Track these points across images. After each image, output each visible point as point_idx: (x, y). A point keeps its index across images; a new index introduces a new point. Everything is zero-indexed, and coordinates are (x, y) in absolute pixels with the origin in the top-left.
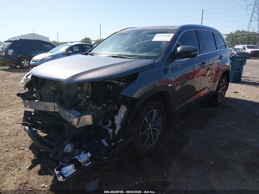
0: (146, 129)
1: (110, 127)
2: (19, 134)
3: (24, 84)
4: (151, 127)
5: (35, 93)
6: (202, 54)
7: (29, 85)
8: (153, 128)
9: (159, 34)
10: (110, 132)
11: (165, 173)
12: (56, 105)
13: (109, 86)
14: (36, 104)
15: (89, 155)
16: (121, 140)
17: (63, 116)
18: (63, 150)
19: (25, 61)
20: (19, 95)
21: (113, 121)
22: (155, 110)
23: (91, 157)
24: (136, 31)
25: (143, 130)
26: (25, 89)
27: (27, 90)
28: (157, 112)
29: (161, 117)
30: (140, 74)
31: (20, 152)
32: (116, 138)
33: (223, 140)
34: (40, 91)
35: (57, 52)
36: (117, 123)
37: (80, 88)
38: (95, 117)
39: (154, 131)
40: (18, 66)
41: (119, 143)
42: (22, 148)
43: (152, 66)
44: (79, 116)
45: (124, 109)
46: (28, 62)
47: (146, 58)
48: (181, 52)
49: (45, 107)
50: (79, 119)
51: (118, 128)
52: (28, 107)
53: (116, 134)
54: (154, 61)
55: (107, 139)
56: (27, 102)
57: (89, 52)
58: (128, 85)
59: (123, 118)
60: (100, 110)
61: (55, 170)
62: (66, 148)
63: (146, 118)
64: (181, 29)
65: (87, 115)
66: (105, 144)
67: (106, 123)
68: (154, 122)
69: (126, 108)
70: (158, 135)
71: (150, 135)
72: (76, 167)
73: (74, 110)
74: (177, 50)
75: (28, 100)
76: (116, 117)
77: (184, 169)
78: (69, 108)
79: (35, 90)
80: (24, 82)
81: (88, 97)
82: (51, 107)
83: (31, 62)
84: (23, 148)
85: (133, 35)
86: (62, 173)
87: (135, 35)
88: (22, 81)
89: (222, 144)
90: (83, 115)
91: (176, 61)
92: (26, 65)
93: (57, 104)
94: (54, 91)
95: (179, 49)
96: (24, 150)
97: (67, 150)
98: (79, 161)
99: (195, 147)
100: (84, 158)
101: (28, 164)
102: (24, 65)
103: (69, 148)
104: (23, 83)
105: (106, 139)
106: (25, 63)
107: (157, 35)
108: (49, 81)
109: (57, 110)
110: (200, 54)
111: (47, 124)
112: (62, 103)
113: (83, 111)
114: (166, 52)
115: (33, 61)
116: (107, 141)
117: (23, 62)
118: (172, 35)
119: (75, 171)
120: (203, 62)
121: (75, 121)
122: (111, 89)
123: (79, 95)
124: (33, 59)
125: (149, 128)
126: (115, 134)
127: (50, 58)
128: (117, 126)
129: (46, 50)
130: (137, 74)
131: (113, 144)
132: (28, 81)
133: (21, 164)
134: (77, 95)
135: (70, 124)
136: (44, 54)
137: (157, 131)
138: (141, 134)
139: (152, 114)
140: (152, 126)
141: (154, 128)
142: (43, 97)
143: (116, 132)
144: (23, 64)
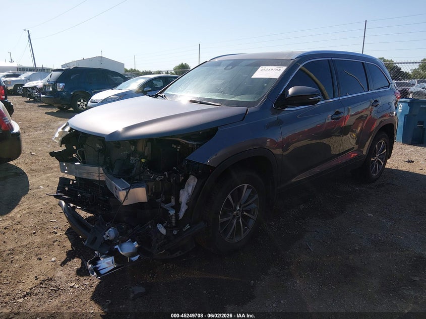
0: (230, 214)
1: (173, 207)
2: (53, 211)
3: (60, 139)
4: (239, 210)
5: (75, 152)
6: (338, 99)
7: (66, 140)
8: (242, 212)
9: (263, 67)
10: (171, 214)
11: (252, 282)
12: (101, 171)
13: (175, 146)
14: (76, 169)
15: (136, 245)
16: (188, 226)
17: (109, 188)
18: (103, 236)
19: (82, 101)
20: (52, 154)
21: (177, 197)
22: (246, 185)
23: (138, 248)
24: (231, 62)
25: (225, 214)
26: (61, 146)
27: (64, 148)
28: (248, 187)
29: (257, 196)
30: (220, 129)
31: (50, 237)
32: (180, 223)
33: (361, 238)
34: (82, 149)
35: (127, 89)
36: (183, 201)
37: (133, 148)
38: (154, 191)
39: (244, 217)
40: (71, 109)
41: (184, 230)
42: (54, 231)
43: (243, 117)
44: (127, 189)
45: (193, 181)
46: (85, 103)
47: (238, 104)
48: (294, 96)
49: (88, 173)
50: (127, 193)
51: (184, 208)
52: (66, 172)
53: (181, 217)
54: (247, 110)
55: (167, 224)
56: (64, 164)
57: (161, 93)
58: (200, 145)
59: (190, 194)
60: (161, 180)
61: (88, 263)
62: (107, 233)
63: (229, 196)
64: (299, 59)
65: (140, 187)
66: (163, 231)
67: (168, 201)
68: (245, 203)
69: (196, 180)
70: (251, 223)
71: (238, 223)
72: (116, 261)
73: (124, 179)
74: (288, 92)
75: (66, 162)
76: (181, 192)
77: (284, 278)
78: (118, 176)
79: (75, 148)
80: (60, 136)
81: (143, 160)
82: (96, 173)
83: (89, 102)
84: (56, 231)
85: (227, 67)
86: (98, 267)
87: (230, 67)
88: (57, 135)
89: (356, 244)
90: (134, 188)
91: (286, 109)
92: (82, 107)
93: (103, 170)
94: (99, 150)
95: (291, 91)
96: (56, 233)
97: (108, 236)
98: (121, 252)
99: (310, 246)
100: (127, 248)
101: (58, 254)
102: (80, 107)
103: (111, 233)
104: (58, 137)
105: (165, 224)
106: (83, 104)
107: (261, 68)
108: (89, 136)
109: (103, 178)
110: (334, 98)
111: (88, 198)
112: (109, 168)
113: (134, 182)
114: (270, 96)
115: (92, 102)
116: (165, 227)
117: (79, 103)
118: (283, 68)
119: (115, 266)
120: (338, 112)
121: (122, 195)
122: (178, 150)
123: (131, 158)
124: (92, 98)
125: (235, 212)
126: (179, 217)
127: (117, 97)
128: (182, 205)
129: (113, 86)
130: (216, 129)
131: (175, 232)
132: (64, 135)
133: (49, 253)
134: (130, 158)
135: (116, 199)
136: (110, 90)
137: (250, 218)
138: (221, 220)
139: (240, 191)
140: (241, 209)
141: (245, 213)
142: (86, 158)
143: (181, 215)
144: (79, 105)
